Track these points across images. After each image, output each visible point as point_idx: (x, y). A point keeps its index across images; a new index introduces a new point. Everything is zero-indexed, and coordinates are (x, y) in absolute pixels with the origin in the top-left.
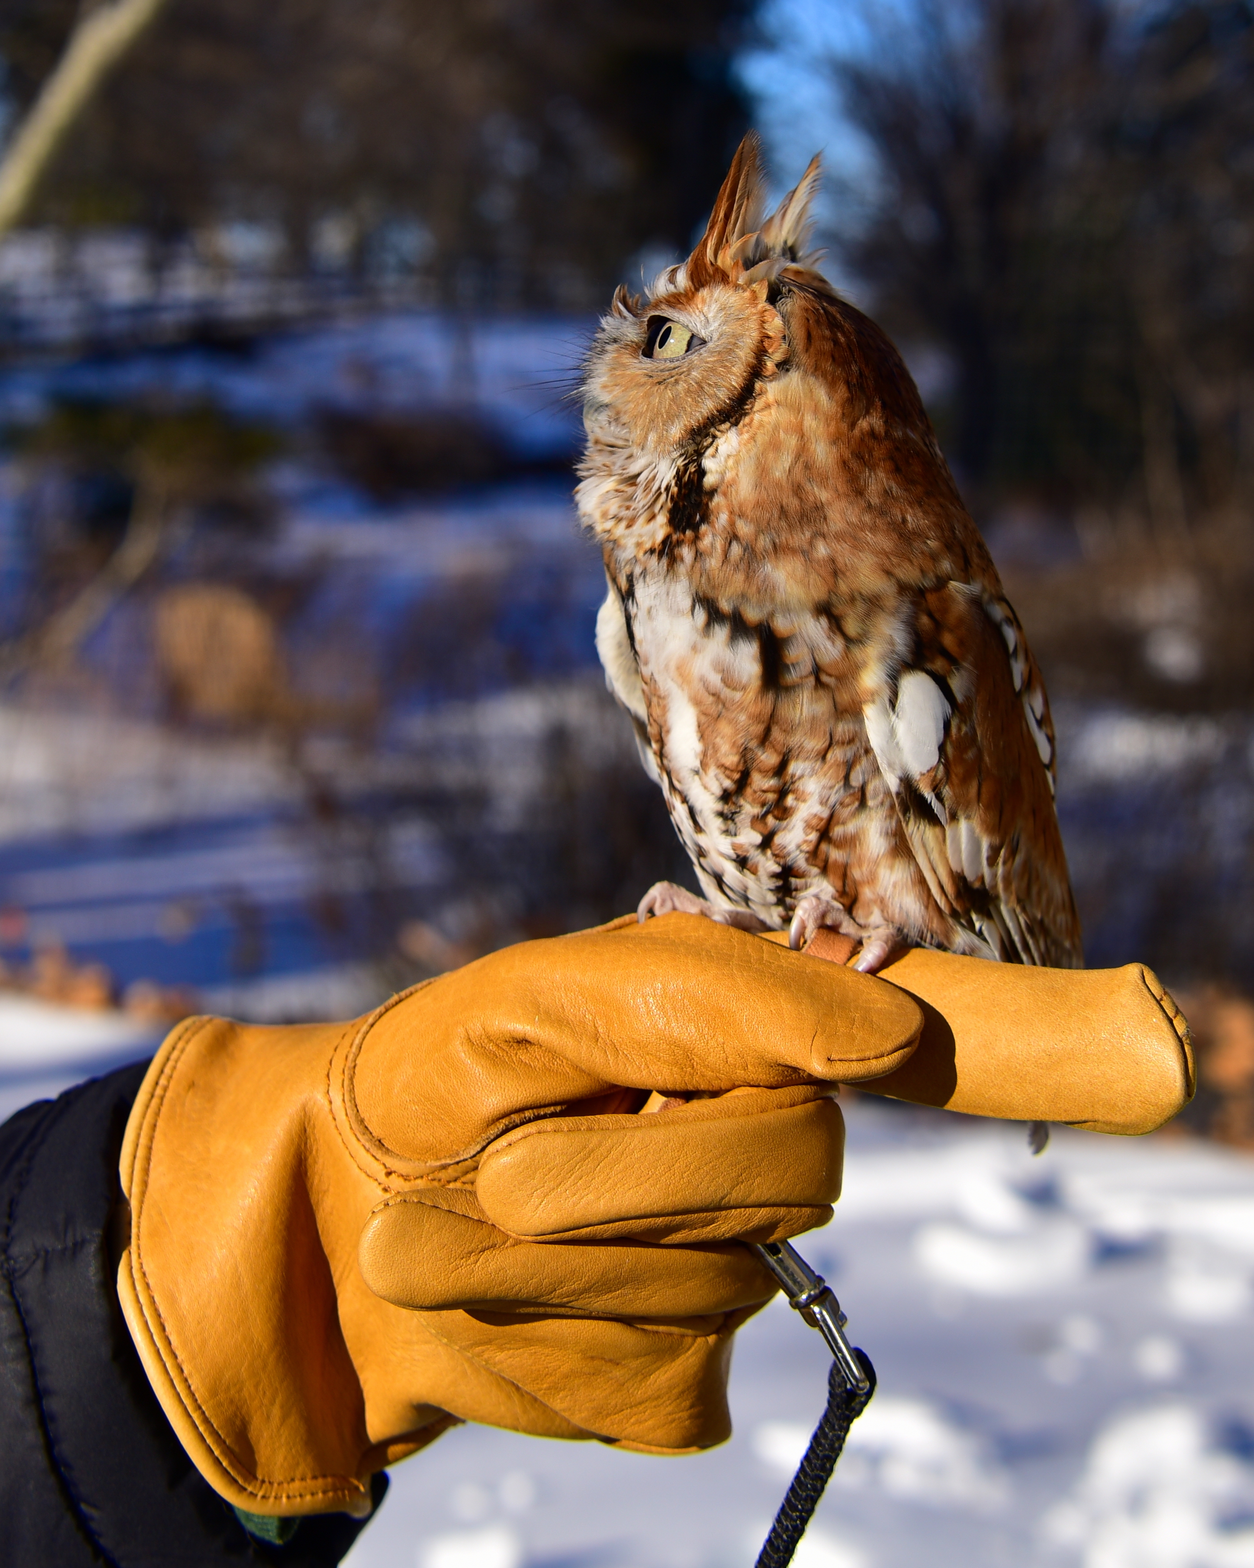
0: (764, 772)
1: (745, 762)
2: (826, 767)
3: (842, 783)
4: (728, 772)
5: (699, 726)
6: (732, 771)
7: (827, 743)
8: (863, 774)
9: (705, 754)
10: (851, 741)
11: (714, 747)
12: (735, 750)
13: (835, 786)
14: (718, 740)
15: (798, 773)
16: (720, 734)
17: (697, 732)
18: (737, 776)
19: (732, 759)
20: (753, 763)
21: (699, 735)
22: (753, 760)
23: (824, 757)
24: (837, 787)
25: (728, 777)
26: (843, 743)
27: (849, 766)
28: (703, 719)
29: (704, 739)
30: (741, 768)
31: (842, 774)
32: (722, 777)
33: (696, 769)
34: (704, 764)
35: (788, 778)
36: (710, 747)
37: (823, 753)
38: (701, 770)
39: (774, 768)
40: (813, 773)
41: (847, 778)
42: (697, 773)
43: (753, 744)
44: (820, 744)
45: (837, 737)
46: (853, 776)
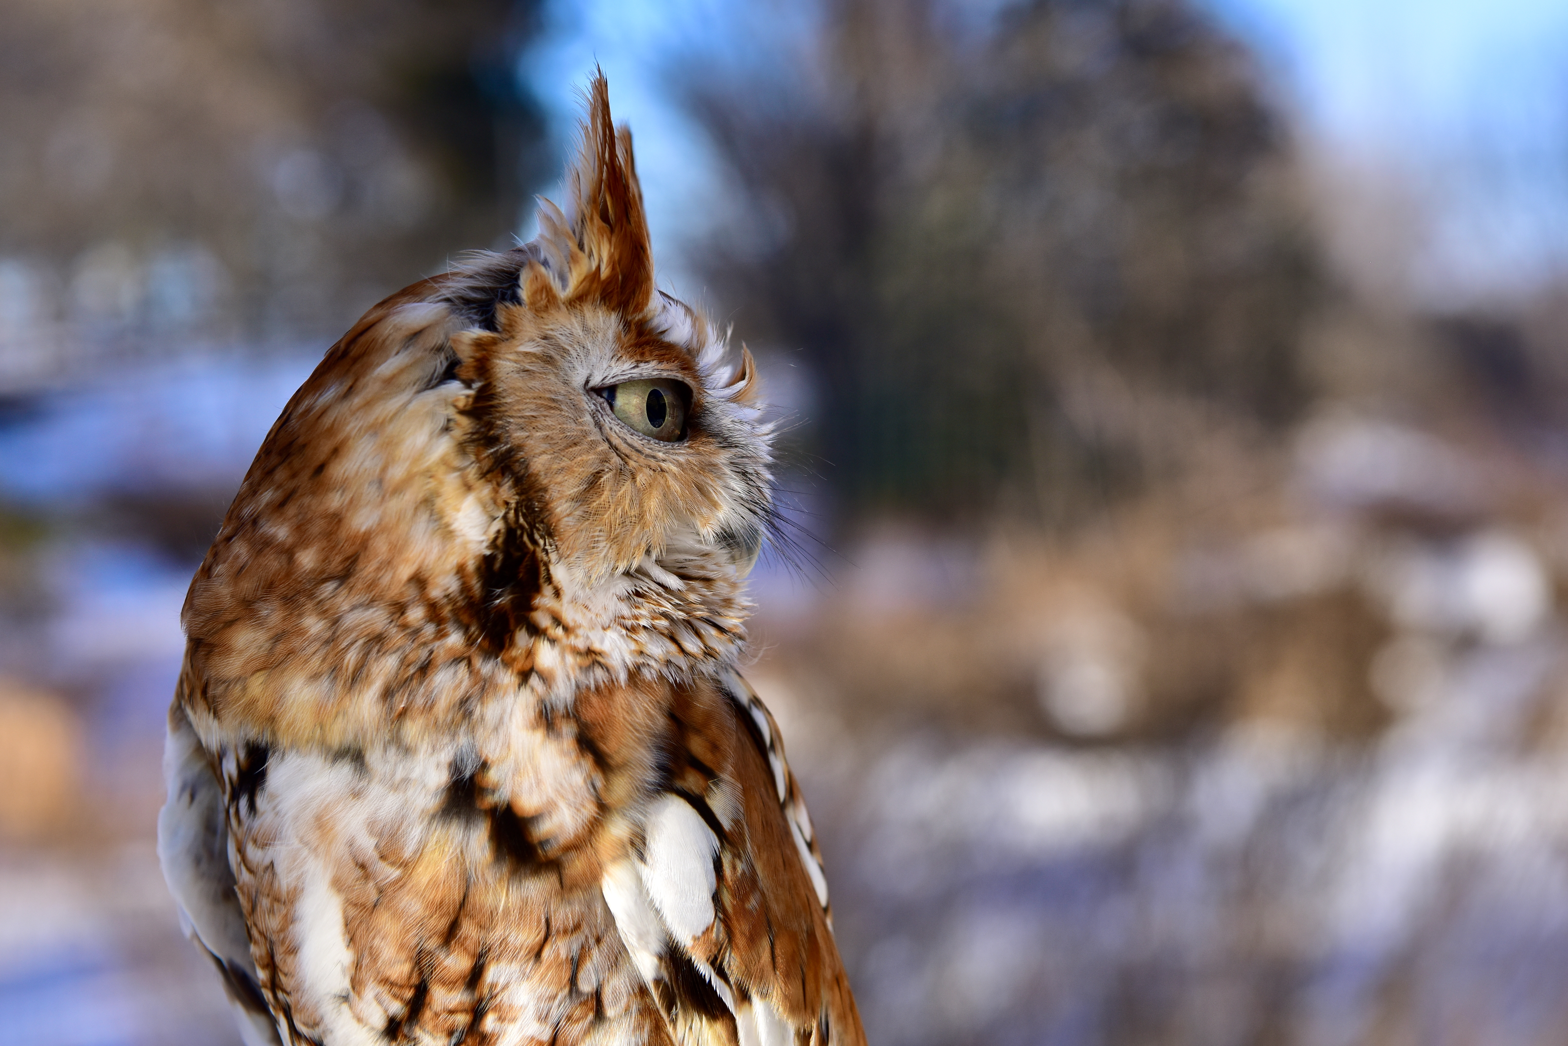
0: (450, 983)
1: (421, 973)
2: (542, 969)
3: (566, 990)
4: (395, 990)
5: (346, 925)
6: (401, 987)
7: (542, 934)
8: (597, 972)
9: (358, 966)
10: (577, 927)
11: (371, 954)
12: (403, 956)
13: (557, 995)
14: (377, 942)
15: (502, 981)
16: (379, 932)
17: (344, 934)
18: (409, 994)
19: (401, 970)
20: (432, 972)
21: (347, 937)
22: (433, 968)
23: (538, 955)
24: (559, 997)
25: (396, 996)
26: (565, 932)
27: (576, 964)
28: (352, 912)
29: (355, 944)
30: (415, 980)
31: (566, 976)
32: (386, 997)
33: (344, 994)
34: (356, 984)
35: (486, 991)
36: (366, 953)
37: (536, 950)
38: (352, 993)
39: (465, 978)
40: (524, 976)
41: (573, 981)
42: (345, 998)
43: (432, 944)
44: (532, 937)
45: (556, 924)
46: (582, 975)
